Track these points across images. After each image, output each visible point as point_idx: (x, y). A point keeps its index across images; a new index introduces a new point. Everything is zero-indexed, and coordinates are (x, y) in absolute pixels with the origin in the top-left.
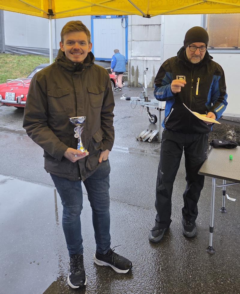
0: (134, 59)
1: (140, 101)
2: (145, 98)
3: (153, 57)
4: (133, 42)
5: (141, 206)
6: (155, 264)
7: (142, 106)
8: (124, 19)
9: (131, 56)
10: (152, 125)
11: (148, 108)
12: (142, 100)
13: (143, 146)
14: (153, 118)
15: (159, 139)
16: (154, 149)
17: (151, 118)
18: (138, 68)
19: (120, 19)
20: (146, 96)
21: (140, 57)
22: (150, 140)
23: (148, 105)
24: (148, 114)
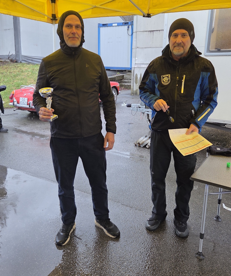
0: (138, 67)
1: (141, 108)
4: (137, 49)
7: (142, 113)
8: (130, 26)
9: (135, 64)
11: (148, 115)
12: (143, 107)
13: (141, 152)
19: (126, 27)
22: (148, 146)
23: (148, 112)
24: (148, 121)
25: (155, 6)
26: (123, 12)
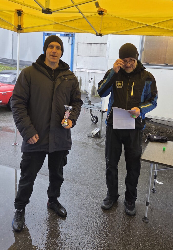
0: (79, 71)
1: (85, 105)
2: (89, 102)
3: (94, 70)
4: (78, 56)
5: (89, 186)
6: (104, 229)
7: (86, 108)
8: (71, 38)
9: (76, 68)
10: (94, 124)
11: (91, 110)
12: (86, 103)
13: (88, 140)
14: (95, 119)
15: (100, 135)
16: (96, 143)
17: (93, 118)
18: (82, 78)
19: (67, 38)
20: (90, 101)
21: (83, 69)
22: (93, 135)
23: (91, 108)
24: (91, 115)
25: (106, 28)
26: (80, 30)
